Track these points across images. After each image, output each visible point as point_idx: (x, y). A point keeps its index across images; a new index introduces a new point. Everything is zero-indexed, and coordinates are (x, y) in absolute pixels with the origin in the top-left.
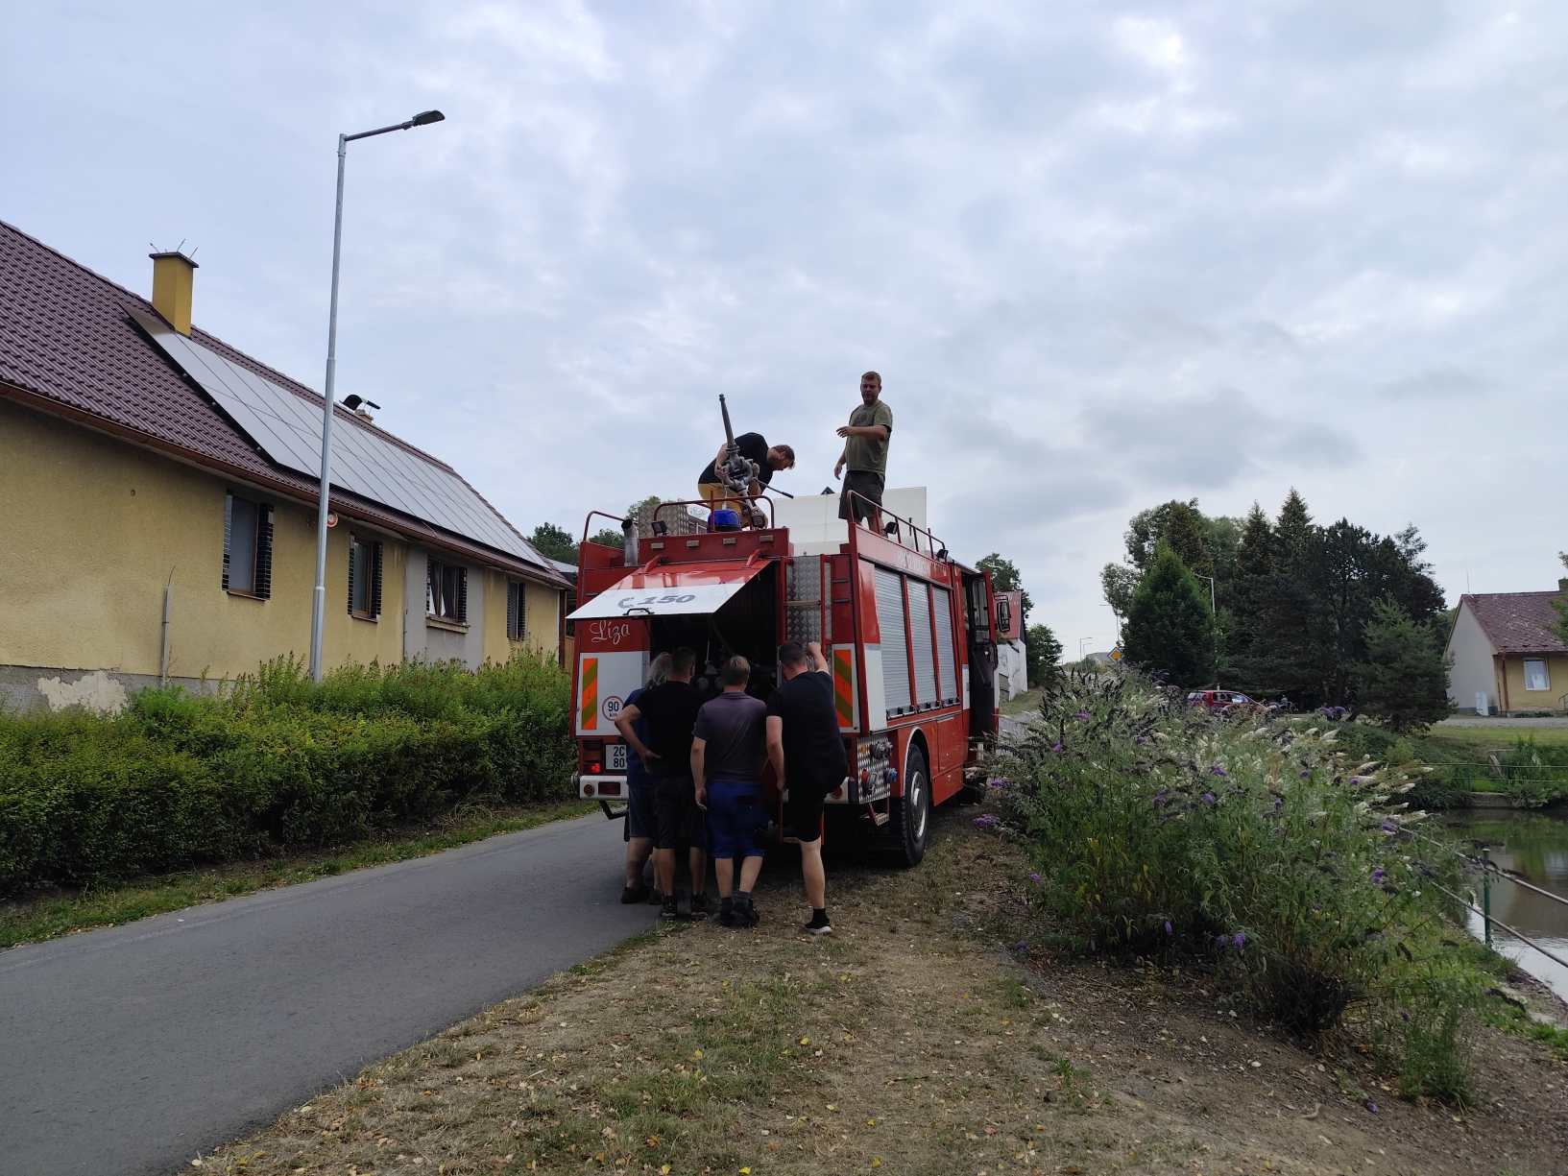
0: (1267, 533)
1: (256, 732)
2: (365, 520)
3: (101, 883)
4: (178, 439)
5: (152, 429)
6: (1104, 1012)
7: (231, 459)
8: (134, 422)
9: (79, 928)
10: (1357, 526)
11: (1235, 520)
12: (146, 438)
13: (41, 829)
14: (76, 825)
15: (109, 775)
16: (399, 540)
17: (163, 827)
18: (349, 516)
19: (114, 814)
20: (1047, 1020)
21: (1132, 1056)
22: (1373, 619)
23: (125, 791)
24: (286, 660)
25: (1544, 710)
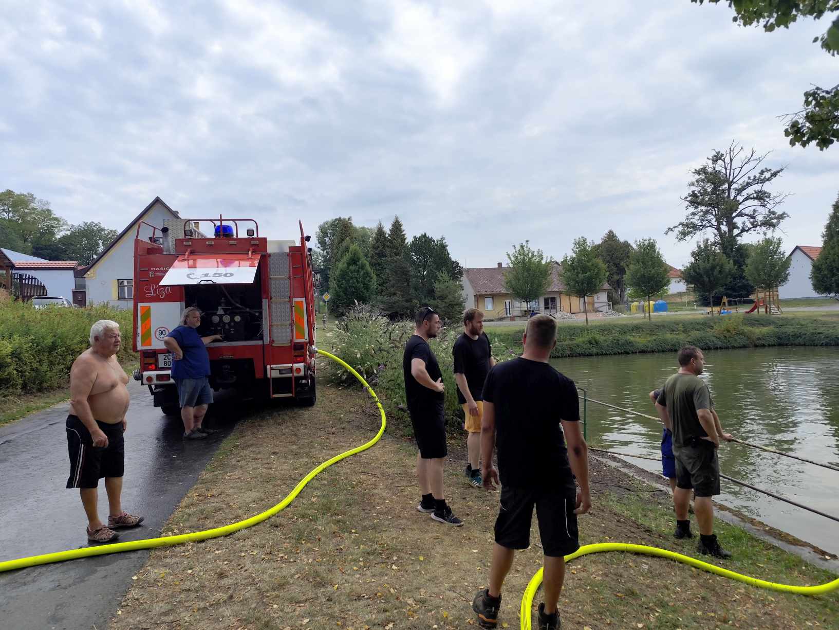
0: (384, 236)
10: (430, 237)
11: (368, 229)
22: (437, 280)
25: (491, 318)
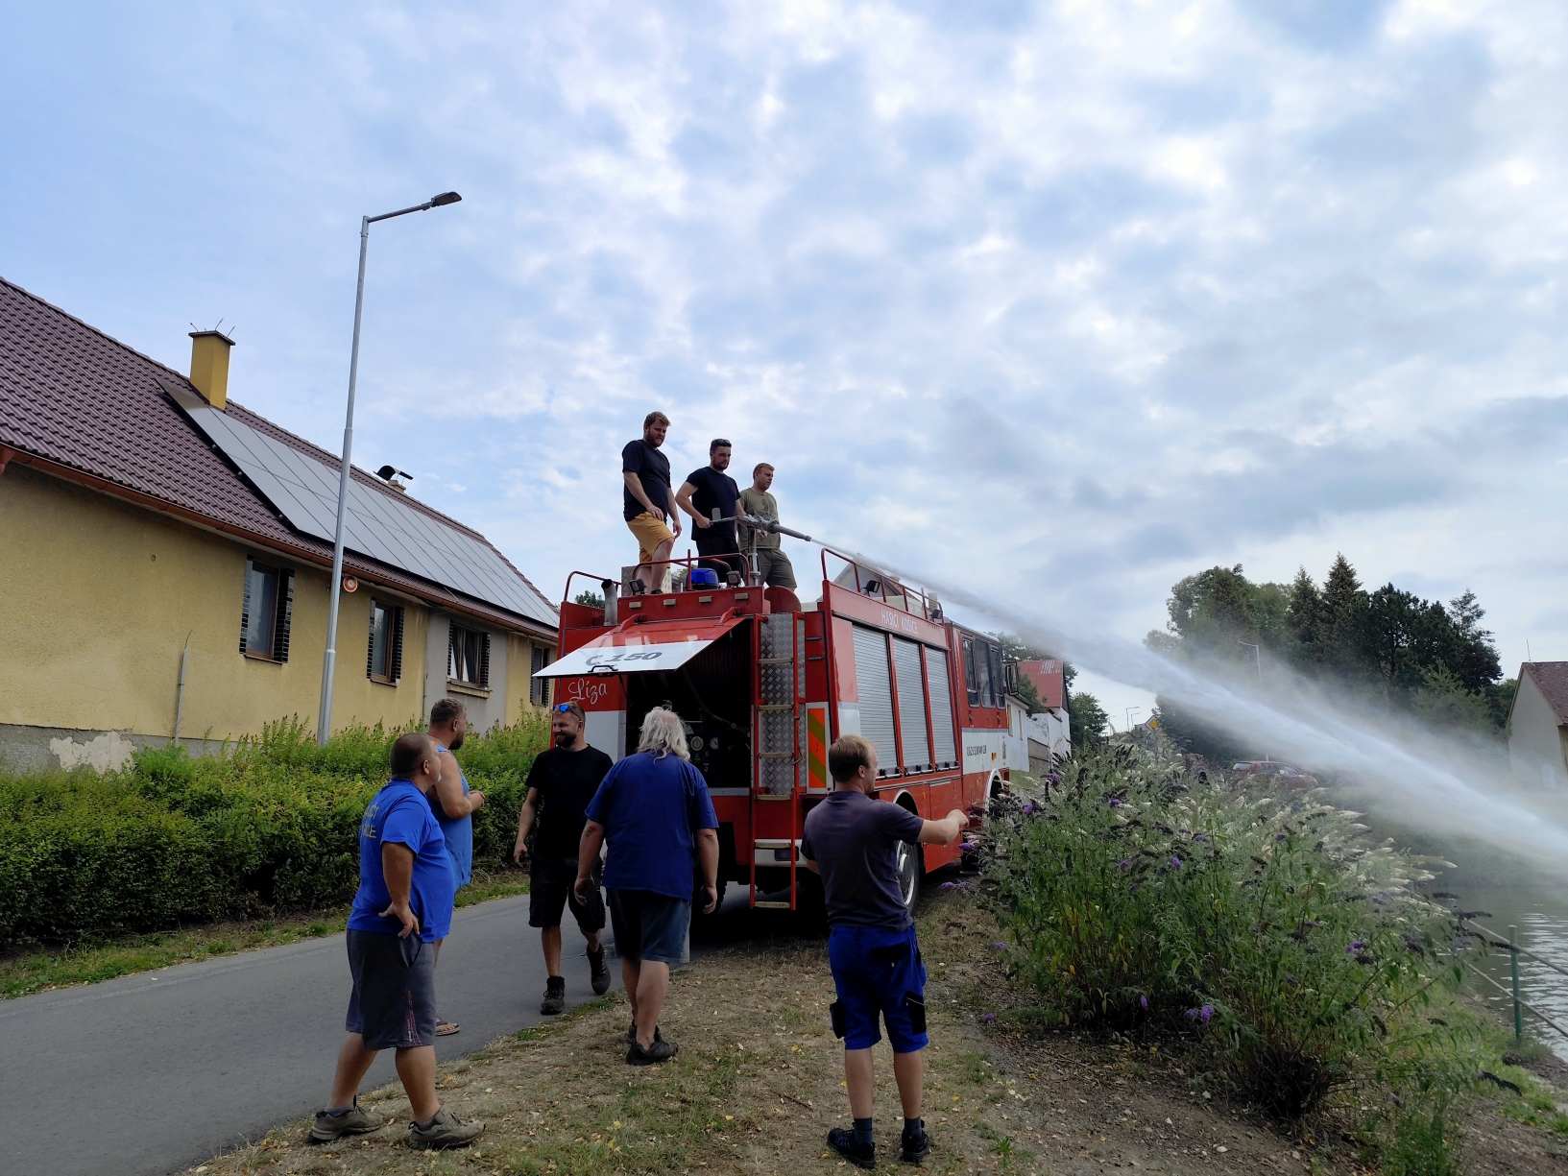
0: (1314, 601)
1: (252, 793)
2: (385, 586)
3: (84, 941)
4: (199, 506)
5: (173, 497)
6: (1066, 1090)
7: (250, 525)
8: (155, 490)
9: (55, 985)
10: (1403, 591)
11: (1282, 586)
12: (165, 505)
13: (26, 886)
14: (61, 882)
15: (97, 833)
16: (421, 605)
17: (149, 885)
18: (370, 581)
19: (100, 871)
20: (1000, 1097)
21: (1085, 1137)
23: (111, 849)
24: (289, 722)
